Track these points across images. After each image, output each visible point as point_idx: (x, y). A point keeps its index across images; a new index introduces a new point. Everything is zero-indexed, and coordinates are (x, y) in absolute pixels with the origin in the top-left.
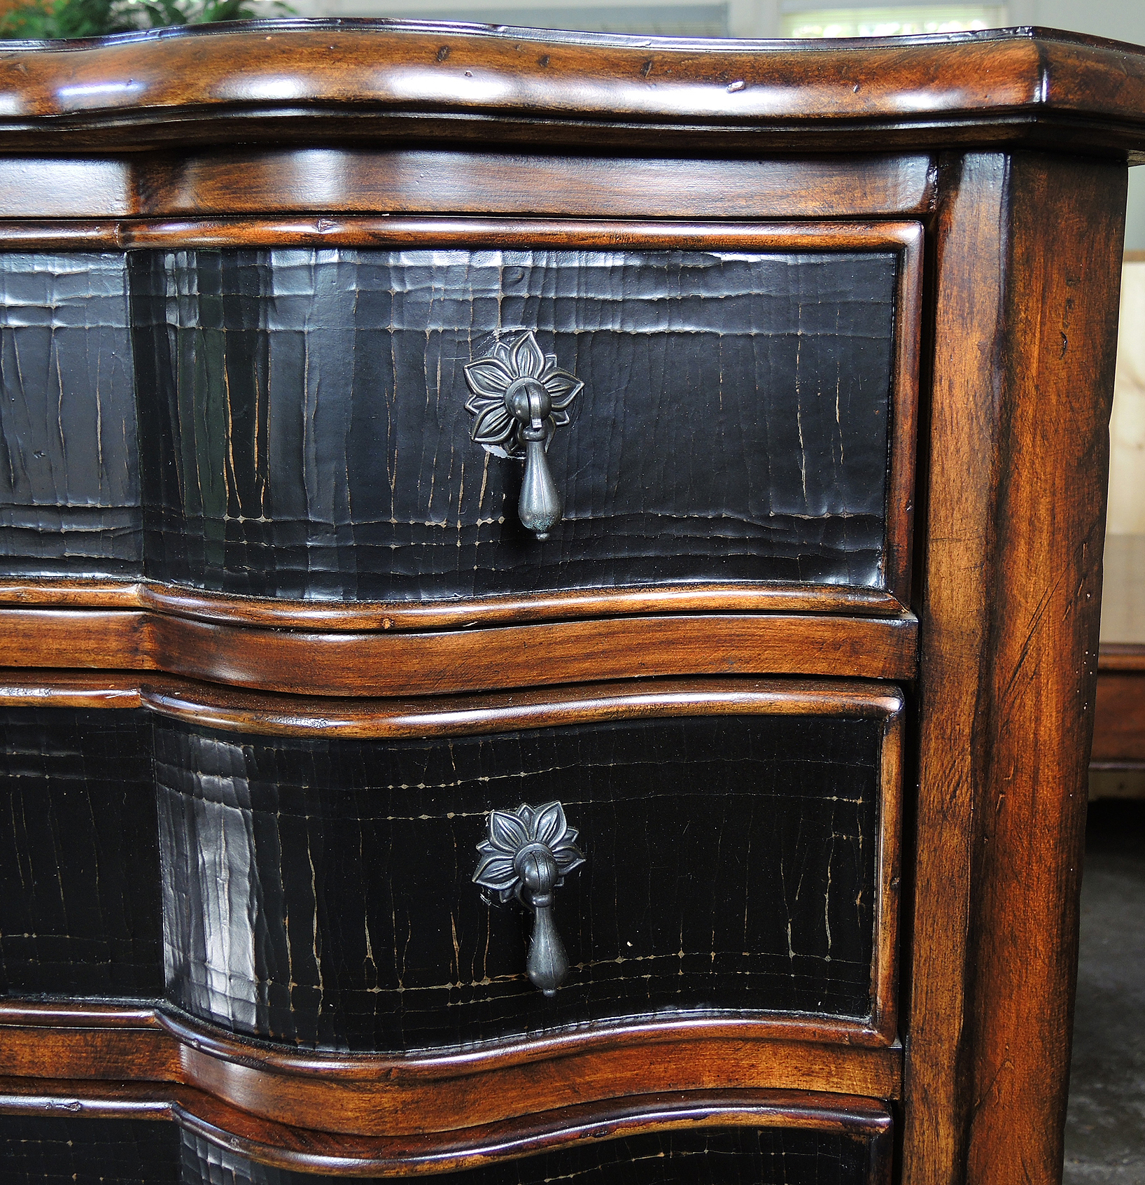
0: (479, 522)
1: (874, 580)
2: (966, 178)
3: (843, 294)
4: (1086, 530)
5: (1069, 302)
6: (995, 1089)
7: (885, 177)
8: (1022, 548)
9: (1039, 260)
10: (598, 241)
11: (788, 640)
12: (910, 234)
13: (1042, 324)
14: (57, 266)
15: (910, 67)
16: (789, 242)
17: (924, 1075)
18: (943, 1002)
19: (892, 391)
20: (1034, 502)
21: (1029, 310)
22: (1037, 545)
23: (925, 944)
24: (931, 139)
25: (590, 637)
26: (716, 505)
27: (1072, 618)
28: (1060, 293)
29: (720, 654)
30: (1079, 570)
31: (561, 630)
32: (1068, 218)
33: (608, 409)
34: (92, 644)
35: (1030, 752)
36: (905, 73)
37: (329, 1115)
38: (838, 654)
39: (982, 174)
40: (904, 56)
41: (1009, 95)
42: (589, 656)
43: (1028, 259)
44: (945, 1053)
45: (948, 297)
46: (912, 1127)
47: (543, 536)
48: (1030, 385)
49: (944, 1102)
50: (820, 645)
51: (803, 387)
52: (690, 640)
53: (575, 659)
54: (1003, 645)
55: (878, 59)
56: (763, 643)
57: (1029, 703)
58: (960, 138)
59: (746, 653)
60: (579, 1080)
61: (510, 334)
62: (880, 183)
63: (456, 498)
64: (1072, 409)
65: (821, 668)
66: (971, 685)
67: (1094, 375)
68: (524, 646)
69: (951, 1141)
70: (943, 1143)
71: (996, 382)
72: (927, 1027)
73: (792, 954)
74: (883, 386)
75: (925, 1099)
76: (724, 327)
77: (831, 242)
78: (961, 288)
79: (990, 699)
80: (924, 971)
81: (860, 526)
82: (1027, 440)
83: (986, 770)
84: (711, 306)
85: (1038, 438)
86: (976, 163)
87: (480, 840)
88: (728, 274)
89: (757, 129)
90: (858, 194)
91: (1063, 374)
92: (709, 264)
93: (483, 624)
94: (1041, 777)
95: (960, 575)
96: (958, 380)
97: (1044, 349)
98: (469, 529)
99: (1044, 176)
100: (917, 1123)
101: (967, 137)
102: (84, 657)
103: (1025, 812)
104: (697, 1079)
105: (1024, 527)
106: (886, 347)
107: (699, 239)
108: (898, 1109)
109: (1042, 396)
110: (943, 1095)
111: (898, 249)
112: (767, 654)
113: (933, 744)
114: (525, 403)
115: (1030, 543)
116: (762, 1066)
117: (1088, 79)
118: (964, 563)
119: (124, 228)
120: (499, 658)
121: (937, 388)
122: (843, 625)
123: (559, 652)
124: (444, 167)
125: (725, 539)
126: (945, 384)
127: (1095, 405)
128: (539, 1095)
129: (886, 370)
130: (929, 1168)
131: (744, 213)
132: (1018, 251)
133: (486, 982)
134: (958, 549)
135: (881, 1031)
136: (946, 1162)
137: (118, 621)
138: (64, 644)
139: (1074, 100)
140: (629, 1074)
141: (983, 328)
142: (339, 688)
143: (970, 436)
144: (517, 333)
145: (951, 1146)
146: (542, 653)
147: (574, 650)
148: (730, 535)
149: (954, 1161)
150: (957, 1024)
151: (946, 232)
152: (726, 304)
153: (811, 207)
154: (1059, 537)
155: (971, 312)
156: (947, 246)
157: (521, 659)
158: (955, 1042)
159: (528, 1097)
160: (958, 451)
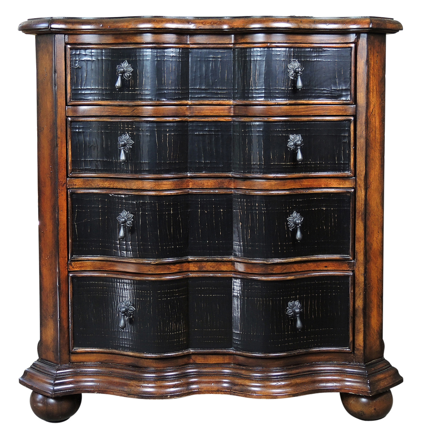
0: (289, 89)
1: (349, 98)
2: (361, 37)
3: (343, 54)
4: (382, 92)
5: (377, 56)
6: (371, 185)
7: (349, 37)
8: (371, 94)
9: (372, 49)
10: (307, 47)
11: (335, 109)
12: (353, 45)
13: (373, 59)
14: (221, 51)
15: (352, 22)
16: (335, 47)
17: (359, 182)
18: (362, 168)
19: (351, 69)
20: (373, 87)
21: (371, 57)
22: (374, 93)
23: (358, 159)
24: (355, 32)
25: (304, 108)
26: (323, 88)
27: (380, 107)
28: (376, 54)
29: (324, 112)
30: (381, 99)
31: (300, 107)
32: (377, 43)
33: (307, 72)
34: (222, 111)
35: (374, 127)
36: (352, 23)
37: (263, 186)
38: (343, 111)
39: (363, 37)
40: (351, 20)
41: (367, 26)
42: (304, 111)
43: (370, 49)
44: (362, 177)
45: (359, 55)
46: (357, 192)
47: (300, 90)
48: (372, 68)
49: (362, 186)
50: (340, 110)
51: (337, 69)
52: (320, 109)
53: (302, 111)
54: (369, 109)
55: (348, 21)
56: (331, 110)
57: (374, 119)
58: (359, 32)
59: (328, 112)
60: (302, 184)
61: (294, 60)
62: (348, 38)
63: (286, 85)
64: (379, 72)
65: (340, 114)
66: (364, 115)
67: (382, 67)
68: (295, 109)
69: (364, 193)
70: (362, 194)
71: (366, 67)
72: (359, 174)
73: (337, 162)
74: (349, 69)
75: (359, 186)
76: (324, 60)
77: (341, 47)
78: (361, 53)
79: (367, 117)
80: (359, 164)
81: (346, 90)
82: (371, 77)
83: (367, 128)
84: (323, 56)
85: (373, 76)
86: (362, 35)
87: (288, 139)
88: (325, 52)
89: (330, 30)
90: (344, 39)
91: (377, 67)
92: (322, 50)
93: (290, 105)
94: (376, 133)
95: (362, 97)
96: (361, 67)
97: (374, 63)
98: (288, 89)
99: (372, 37)
100: (358, 191)
101: (361, 32)
102: (221, 113)
103: (374, 138)
104: (321, 186)
105: (372, 90)
106: (350, 63)
107: (321, 46)
108: (355, 188)
109: (374, 70)
110: (362, 185)
111: (351, 48)
112: (332, 112)
113: (359, 125)
114: (298, 70)
115: (373, 93)
116: (332, 183)
117: (377, 24)
118: (362, 95)
119: (234, 45)
120: (291, 110)
121: (357, 69)
122: (344, 107)
123: (300, 110)
124: (278, 36)
125: (325, 93)
126: (359, 68)
127: (383, 72)
128: (296, 185)
129: (350, 66)
130: (360, 198)
131: (327, 42)
132: (369, 48)
133: (289, 163)
134: (362, 93)
135: (352, 174)
136: (363, 197)
137: (227, 107)
138: (218, 111)
139: (375, 27)
140: (310, 184)
141: (364, 59)
142: (268, 115)
143: (363, 76)
144: (295, 60)
145: (364, 194)
146: (297, 110)
147: (302, 110)
148: (325, 92)
149: (365, 196)
150: (364, 172)
151: (358, 45)
152: (325, 56)
153: (338, 42)
154: (377, 93)
155: (362, 57)
156: (358, 47)
157: (294, 111)
158: (364, 175)
159: (294, 185)
160: (361, 78)
